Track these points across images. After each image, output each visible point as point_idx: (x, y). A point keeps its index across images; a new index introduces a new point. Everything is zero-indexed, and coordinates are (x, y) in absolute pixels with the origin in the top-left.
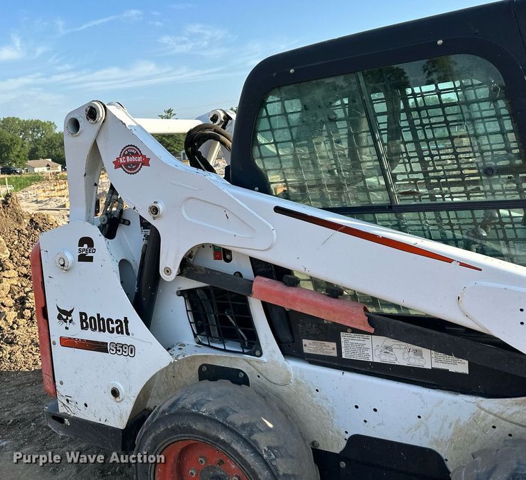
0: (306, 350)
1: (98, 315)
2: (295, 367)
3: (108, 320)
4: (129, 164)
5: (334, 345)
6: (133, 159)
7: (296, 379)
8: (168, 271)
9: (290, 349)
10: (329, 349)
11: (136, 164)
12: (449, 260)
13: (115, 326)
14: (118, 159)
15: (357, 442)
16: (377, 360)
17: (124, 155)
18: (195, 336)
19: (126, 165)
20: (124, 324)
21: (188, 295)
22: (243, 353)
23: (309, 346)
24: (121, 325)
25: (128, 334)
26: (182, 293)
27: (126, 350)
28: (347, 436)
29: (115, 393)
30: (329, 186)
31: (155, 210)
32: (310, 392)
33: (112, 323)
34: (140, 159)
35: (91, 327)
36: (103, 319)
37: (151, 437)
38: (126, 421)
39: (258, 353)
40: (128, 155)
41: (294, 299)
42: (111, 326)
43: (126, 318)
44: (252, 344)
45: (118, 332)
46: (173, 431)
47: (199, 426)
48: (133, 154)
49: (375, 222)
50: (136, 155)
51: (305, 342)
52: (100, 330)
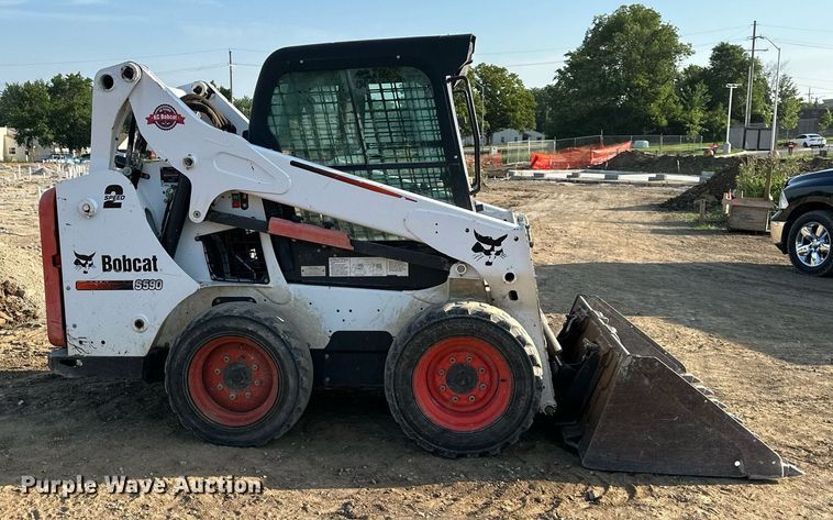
0: (303, 274)
1: (124, 257)
2: (293, 287)
3: (135, 260)
4: (163, 121)
5: (324, 267)
6: (168, 117)
7: (295, 298)
8: (196, 214)
9: (293, 277)
10: (320, 271)
11: (171, 122)
13: (142, 264)
14: (152, 116)
16: (353, 275)
17: (159, 113)
18: (211, 274)
19: (160, 122)
20: (152, 262)
23: (306, 271)
24: (149, 264)
25: (156, 270)
26: (200, 238)
27: (153, 285)
28: (331, 334)
29: (139, 324)
31: (189, 162)
32: (305, 305)
33: (139, 262)
34: (174, 117)
35: (115, 268)
36: (129, 260)
38: (148, 348)
39: (266, 281)
40: (162, 113)
41: (300, 231)
42: (138, 265)
43: (155, 258)
44: (260, 274)
45: (145, 270)
48: (167, 112)
50: (171, 113)
51: (302, 268)
52: (125, 270)
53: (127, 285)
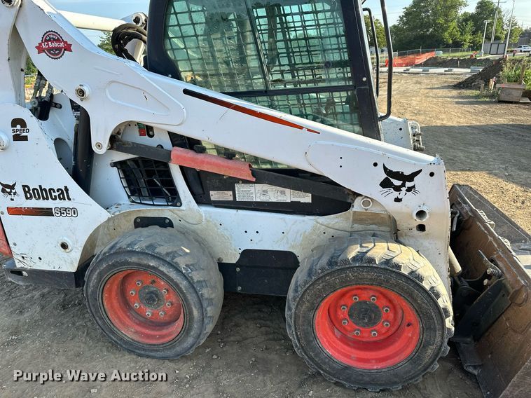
0: (212, 198)
1: (40, 186)
2: (205, 210)
3: (50, 190)
4: (52, 49)
5: (231, 193)
6: (55, 45)
7: (206, 219)
8: (99, 146)
9: (202, 199)
10: (227, 196)
11: (59, 49)
12: (301, 128)
13: (57, 194)
14: (40, 44)
15: (246, 254)
16: (258, 200)
17: (46, 41)
18: (129, 197)
19: (50, 50)
20: (65, 192)
21: (121, 165)
22: (168, 205)
23: (215, 195)
24: (62, 193)
25: (69, 199)
26: (115, 164)
27: (70, 212)
28: (240, 251)
29: (64, 246)
30: (225, 75)
31: (81, 93)
32: (216, 226)
33: (54, 192)
34: (62, 45)
35: (35, 197)
36: (45, 189)
37: (96, 273)
38: (76, 266)
39: (178, 204)
40: (50, 40)
41: (202, 162)
42: (53, 194)
43: (66, 187)
44: (174, 199)
45: (60, 199)
46: (114, 265)
47: (134, 259)
48: (54, 39)
49: (256, 102)
50: (58, 40)
51: (211, 193)
52: (44, 199)
53: (47, 212)
